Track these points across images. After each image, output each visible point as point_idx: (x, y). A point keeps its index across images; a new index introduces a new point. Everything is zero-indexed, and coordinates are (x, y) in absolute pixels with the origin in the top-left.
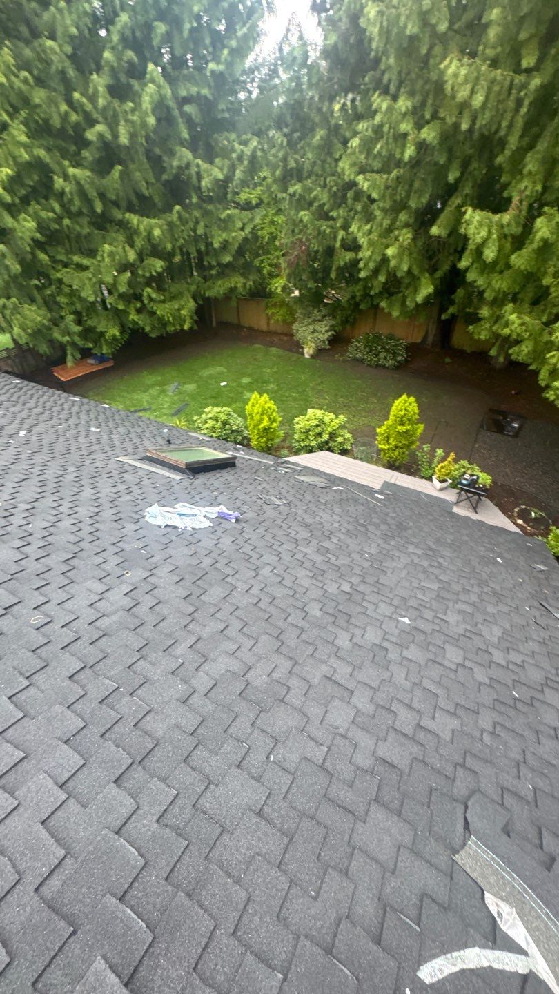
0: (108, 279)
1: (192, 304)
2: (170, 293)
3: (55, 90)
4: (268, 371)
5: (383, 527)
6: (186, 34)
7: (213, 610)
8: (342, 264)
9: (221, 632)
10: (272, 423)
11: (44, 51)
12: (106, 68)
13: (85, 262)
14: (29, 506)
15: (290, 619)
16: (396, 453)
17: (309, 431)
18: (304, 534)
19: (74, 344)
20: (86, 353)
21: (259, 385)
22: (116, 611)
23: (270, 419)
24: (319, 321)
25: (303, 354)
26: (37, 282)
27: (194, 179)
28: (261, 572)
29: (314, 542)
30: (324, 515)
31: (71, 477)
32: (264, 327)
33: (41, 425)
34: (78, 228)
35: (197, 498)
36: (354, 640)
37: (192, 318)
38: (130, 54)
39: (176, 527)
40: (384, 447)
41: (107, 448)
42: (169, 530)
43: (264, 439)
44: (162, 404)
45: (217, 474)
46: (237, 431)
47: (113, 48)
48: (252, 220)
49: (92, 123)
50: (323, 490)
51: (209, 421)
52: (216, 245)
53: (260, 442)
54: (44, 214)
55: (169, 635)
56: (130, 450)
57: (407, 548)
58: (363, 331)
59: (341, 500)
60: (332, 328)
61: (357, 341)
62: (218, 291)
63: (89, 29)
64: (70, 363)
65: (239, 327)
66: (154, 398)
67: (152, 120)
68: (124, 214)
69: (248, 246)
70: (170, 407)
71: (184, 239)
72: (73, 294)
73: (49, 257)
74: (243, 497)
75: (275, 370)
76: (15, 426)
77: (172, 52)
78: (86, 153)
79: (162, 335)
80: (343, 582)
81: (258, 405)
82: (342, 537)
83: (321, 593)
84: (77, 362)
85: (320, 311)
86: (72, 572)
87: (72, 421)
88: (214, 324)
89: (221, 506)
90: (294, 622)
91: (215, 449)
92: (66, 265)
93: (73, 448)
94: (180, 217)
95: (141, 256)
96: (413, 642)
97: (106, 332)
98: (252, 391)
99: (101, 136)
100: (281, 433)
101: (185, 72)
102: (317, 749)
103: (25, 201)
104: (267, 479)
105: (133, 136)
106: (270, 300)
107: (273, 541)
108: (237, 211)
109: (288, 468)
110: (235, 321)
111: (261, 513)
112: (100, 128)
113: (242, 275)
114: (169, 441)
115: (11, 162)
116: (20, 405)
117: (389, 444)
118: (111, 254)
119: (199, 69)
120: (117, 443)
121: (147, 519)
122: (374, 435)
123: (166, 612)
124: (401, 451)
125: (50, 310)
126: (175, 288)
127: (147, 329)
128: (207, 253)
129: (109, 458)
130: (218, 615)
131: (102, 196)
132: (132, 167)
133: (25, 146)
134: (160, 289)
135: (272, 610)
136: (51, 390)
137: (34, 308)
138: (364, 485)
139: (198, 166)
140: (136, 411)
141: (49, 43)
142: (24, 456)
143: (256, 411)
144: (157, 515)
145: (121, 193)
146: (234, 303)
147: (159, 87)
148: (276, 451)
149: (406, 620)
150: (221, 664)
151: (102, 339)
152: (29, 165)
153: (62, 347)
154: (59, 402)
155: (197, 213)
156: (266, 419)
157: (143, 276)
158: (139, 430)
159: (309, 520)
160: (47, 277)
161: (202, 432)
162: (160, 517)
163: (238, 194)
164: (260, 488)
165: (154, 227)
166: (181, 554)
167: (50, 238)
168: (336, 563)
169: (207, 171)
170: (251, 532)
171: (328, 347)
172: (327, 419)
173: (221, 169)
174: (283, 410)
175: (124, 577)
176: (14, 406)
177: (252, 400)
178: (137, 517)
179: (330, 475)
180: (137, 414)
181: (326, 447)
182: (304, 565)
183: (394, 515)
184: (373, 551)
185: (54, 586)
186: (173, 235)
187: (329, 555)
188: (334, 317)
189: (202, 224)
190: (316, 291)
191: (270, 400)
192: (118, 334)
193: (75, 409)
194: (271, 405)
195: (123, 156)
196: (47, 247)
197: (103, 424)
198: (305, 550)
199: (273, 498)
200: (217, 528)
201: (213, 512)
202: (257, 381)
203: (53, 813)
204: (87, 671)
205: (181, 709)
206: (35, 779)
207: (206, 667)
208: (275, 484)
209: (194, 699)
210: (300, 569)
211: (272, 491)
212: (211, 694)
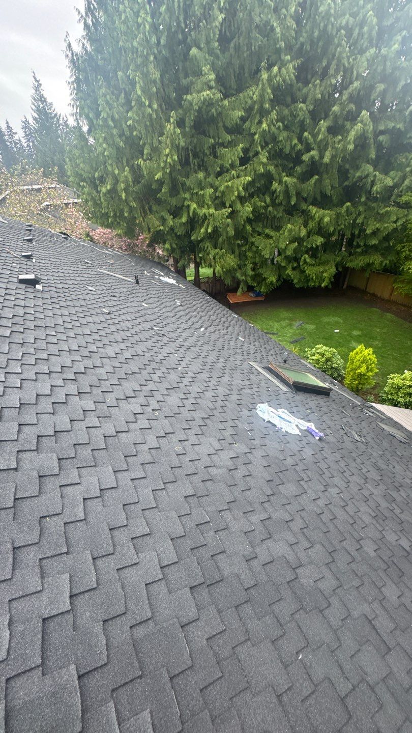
0: (282, 246)
1: (333, 270)
2: (320, 259)
3: (293, 132)
4: (378, 330)
6: (399, 88)
7: (285, 501)
9: (287, 522)
10: (368, 372)
11: (296, 110)
12: (331, 116)
13: (272, 233)
14: (193, 376)
15: (344, 543)
17: (401, 388)
18: (374, 475)
19: (246, 282)
20: (250, 289)
21: (366, 339)
22: (222, 467)
23: (368, 368)
26: (239, 242)
27: (368, 186)
28: (329, 490)
30: (397, 467)
31: (220, 365)
32: (386, 295)
33: (213, 327)
34: (275, 213)
35: (295, 410)
36: (403, 599)
37: (330, 279)
38: (352, 106)
39: (275, 425)
41: (245, 353)
42: (269, 425)
43: (357, 382)
44: (286, 333)
45: (314, 397)
46: (336, 369)
47: (340, 104)
48: (406, 216)
49: (308, 149)
51: (317, 355)
52: (368, 231)
53: (352, 383)
54: (259, 204)
55: (250, 503)
56: (258, 359)
62: (357, 264)
63: (329, 94)
64: (238, 293)
65: (364, 292)
66: (283, 328)
67: (351, 147)
68: (308, 207)
69: (395, 235)
70: (291, 337)
71: (345, 225)
72: (258, 252)
73: (252, 228)
74: (329, 422)
75: (385, 330)
76: (200, 323)
77: (382, 102)
78: (298, 169)
79: (303, 287)
80: (404, 538)
81: (361, 355)
83: (379, 536)
84: (244, 293)
86: (205, 427)
87: (230, 329)
88: (345, 287)
89: (312, 424)
90: (348, 548)
91: (317, 377)
92: (259, 234)
93: (226, 347)
94: (347, 210)
95: (309, 234)
97: (268, 278)
98: (360, 342)
99: (312, 157)
100: (373, 382)
101: (388, 114)
103: (252, 196)
104: (353, 415)
105: (333, 157)
106: (399, 276)
107: (345, 468)
108: (395, 209)
109: (372, 413)
110: (363, 288)
111: (341, 441)
112: (313, 153)
113: (382, 255)
114: (285, 361)
115: (252, 174)
116: (206, 312)
118: (290, 231)
119: (400, 111)
120: (252, 352)
121: (257, 411)
123: (252, 484)
125: (240, 259)
126: (325, 257)
127: (295, 281)
128: (359, 236)
129: (244, 360)
130: (288, 507)
131: (298, 194)
132: (325, 176)
133: (264, 164)
134: (314, 256)
135: (331, 527)
136: (224, 307)
137: (232, 257)
139: (375, 176)
140: (267, 333)
141: (302, 105)
142: (199, 343)
143: (358, 358)
144: (265, 411)
145: (311, 193)
146: (367, 275)
147: (365, 125)
148: (363, 394)
150: (279, 548)
151: (264, 282)
152: (262, 175)
153: (238, 283)
154: (226, 316)
155: (361, 209)
156: (364, 367)
157: (306, 247)
158: (268, 347)
159: (381, 464)
160: (246, 240)
161: (309, 361)
162: (266, 414)
163: (401, 196)
164: (345, 420)
165: (326, 216)
166: (273, 447)
167: (258, 217)
168: (400, 516)
169: (381, 180)
170: (329, 453)
173: (393, 179)
174: (382, 364)
175: (233, 445)
176: (202, 312)
177: (357, 350)
178: (251, 407)
179: (411, 433)
180: (268, 335)
182: (368, 503)
185: (193, 432)
186: (337, 222)
187: (393, 505)
189: (363, 216)
191: (373, 354)
192: (275, 281)
193: (234, 322)
194: (373, 358)
195: (321, 170)
196: (254, 223)
197: (247, 336)
198: (373, 490)
199: (354, 433)
200: (303, 438)
201: (305, 425)
202: (366, 336)
203: (152, 583)
204: (195, 498)
205: (244, 564)
206: (150, 552)
207: (269, 543)
208: (358, 422)
209: (254, 563)
210: (363, 504)
211: (354, 427)
212: (267, 567)
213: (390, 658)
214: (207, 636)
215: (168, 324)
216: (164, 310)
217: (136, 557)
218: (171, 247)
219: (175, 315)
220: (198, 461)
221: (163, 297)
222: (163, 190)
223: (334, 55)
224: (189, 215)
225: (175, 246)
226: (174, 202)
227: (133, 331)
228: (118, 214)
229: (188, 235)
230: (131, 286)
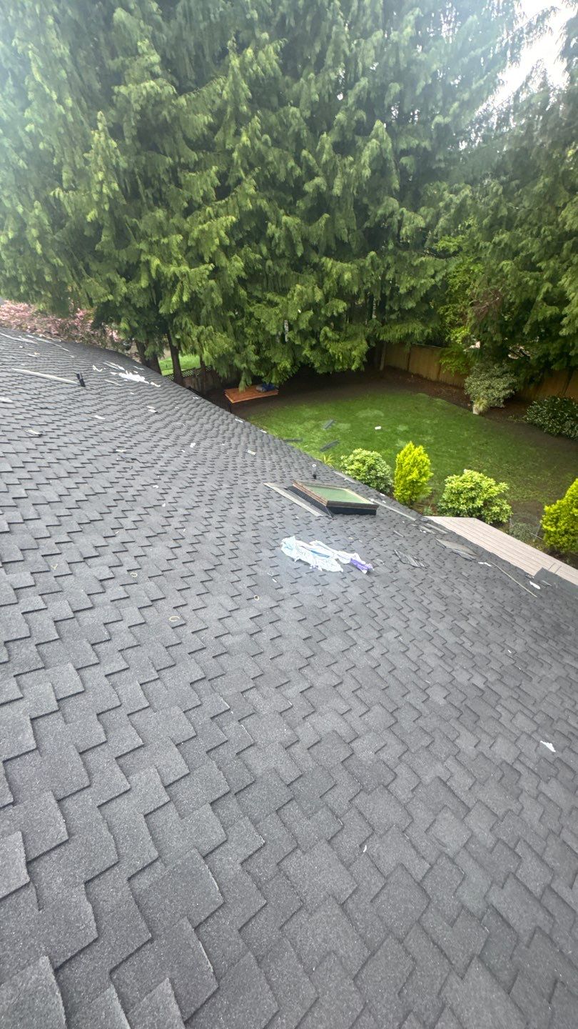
0: (293, 316)
1: (364, 346)
2: (346, 333)
3: (287, 150)
4: (428, 422)
5: (535, 623)
6: (419, 91)
7: (329, 660)
8: (540, 318)
9: (335, 686)
10: (421, 477)
11: (286, 116)
12: (336, 128)
13: (277, 299)
14: (186, 512)
15: (408, 697)
16: (564, 539)
17: (462, 493)
18: (438, 606)
19: (249, 371)
20: (257, 380)
21: (415, 435)
22: (240, 633)
23: (420, 472)
24: (498, 377)
25: (472, 410)
26: (231, 314)
27: (395, 227)
28: (384, 635)
29: (448, 618)
30: (464, 591)
31: (224, 493)
32: (433, 377)
33: (208, 440)
34: (277, 269)
35: (332, 539)
36: (480, 747)
37: (361, 359)
38: (362, 114)
39: (308, 564)
40: (549, 528)
41: (259, 473)
42: (301, 565)
43: (409, 492)
44: (313, 438)
45: (356, 519)
46: (382, 478)
47: (347, 110)
48: (446, 268)
49: (311, 175)
50: (467, 562)
51: (356, 463)
52: (402, 291)
53: (403, 494)
54: (252, 256)
55: (284, 673)
56: (278, 478)
57: (562, 657)
58: (550, 393)
59: (487, 578)
60: (512, 386)
61: (539, 403)
62: (394, 338)
63: (329, 95)
64: (241, 388)
65: (406, 373)
66: (308, 431)
67: (367, 172)
68: (320, 258)
69: (435, 294)
70: (320, 442)
71: (372, 283)
72: (260, 327)
73: (248, 293)
74: (378, 549)
75: (436, 421)
76: (188, 437)
77: (400, 109)
78: (300, 204)
79: (328, 373)
80: (476, 675)
81: (410, 456)
82: (483, 622)
83: (448, 679)
84: (248, 387)
85: (501, 366)
86: (211, 583)
87: (234, 441)
88: (382, 367)
89: (355, 554)
90: (412, 702)
91: (358, 493)
92: (259, 301)
93: (231, 466)
94: (372, 263)
95: (326, 298)
96: (556, 777)
97: (279, 363)
98: (407, 440)
99: (318, 187)
100: (429, 489)
101: (410, 126)
102: (417, 861)
103: (240, 244)
104: (407, 535)
105: (346, 187)
106: (447, 349)
107: (403, 604)
108: (431, 259)
109: (430, 528)
110: (404, 367)
111: (395, 570)
112: (318, 180)
113: (423, 321)
114: (315, 477)
115: (237, 211)
116: (195, 419)
117: (557, 527)
118: (301, 294)
119: (425, 123)
120: (268, 469)
121: (283, 549)
122: (540, 513)
123: (284, 648)
124: (572, 538)
125: (237, 339)
126: (351, 329)
127: (317, 365)
128: (391, 297)
129: (258, 482)
130: (334, 668)
131: (305, 241)
132: (338, 214)
133: (252, 198)
134: (337, 329)
135: (391, 681)
136: (222, 410)
137: (224, 336)
138: (516, 567)
139: (402, 214)
140: (288, 441)
141: (293, 109)
142: (190, 466)
143: (407, 461)
144: (292, 547)
145: (322, 239)
146: (407, 350)
147: (381, 141)
148: (418, 507)
149: (550, 746)
150: (327, 722)
151: (274, 370)
152: (251, 213)
153: (239, 373)
154: (226, 422)
155: (390, 259)
156: (416, 471)
157: (325, 315)
158: (289, 460)
159: (446, 591)
160: (242, 310)
161: (347, 472)
162: (295, 551)
163: (436, 241)
164: (397, 543)
165: (345, 271)
166: (308, 593)
167: (252, 276)
168: (470, 649)
169: (410, 219)
170: (381, 588)
171: (502, 406)
172: (485, 484)
173: (425, 217)
174: (437, 466)
175: (253, 601)
176: (190, 419)
177: (405, 450)
178: (274, 544)
179: (477, 547)
180: (289, 444)
181: (477, 514)
182: (433, 641)
183: (552, 612)
184: (519, 648)
185: (193, 592)
186: (362, 279)
187: (463, 638)
188: (517, 375)
189: (393, 270)
190: (502, 345)
191: (425, 452)
192: (289, 366)
193: (238, 430)
194: (425, 458)
195: (332, 206)
196: (248, 285)
197: (259, 448)
198: (437, 625)
199: (409, 558)
200: (347, 575)
201: (347, 557)
202: (414, 430)
203: (155, 811)
204: (206, 683)
205: (283, 754)
206: (147, 770)
207: (313, 719)
208: (414, 543)
209: (297, 749)
210: (428, 644)
211: (410, 550)
212: (314, 751)
213: (471, 820)
214: (241, 859)
215: (139, 443)
216: (131, 422)
217: (125, 782)
218: (130, 326)
219: (149, 428)
220: (205, 631)
221: (127, 403)
222: (103, 238)
223: (329, 37)
224: (150, 275)
225: (136, 325)
226: (123, 256)
227: (84, 459)
228: (35, 279)
229: (154, 306)
230: (73, 390)
